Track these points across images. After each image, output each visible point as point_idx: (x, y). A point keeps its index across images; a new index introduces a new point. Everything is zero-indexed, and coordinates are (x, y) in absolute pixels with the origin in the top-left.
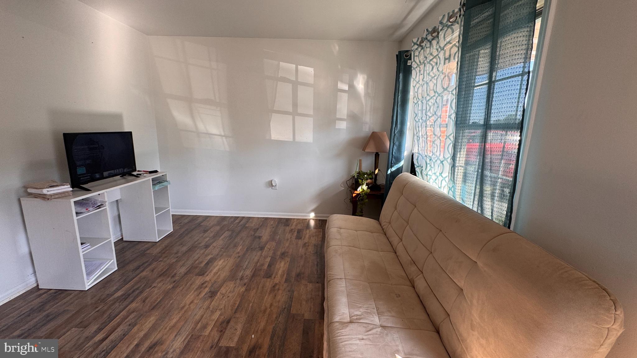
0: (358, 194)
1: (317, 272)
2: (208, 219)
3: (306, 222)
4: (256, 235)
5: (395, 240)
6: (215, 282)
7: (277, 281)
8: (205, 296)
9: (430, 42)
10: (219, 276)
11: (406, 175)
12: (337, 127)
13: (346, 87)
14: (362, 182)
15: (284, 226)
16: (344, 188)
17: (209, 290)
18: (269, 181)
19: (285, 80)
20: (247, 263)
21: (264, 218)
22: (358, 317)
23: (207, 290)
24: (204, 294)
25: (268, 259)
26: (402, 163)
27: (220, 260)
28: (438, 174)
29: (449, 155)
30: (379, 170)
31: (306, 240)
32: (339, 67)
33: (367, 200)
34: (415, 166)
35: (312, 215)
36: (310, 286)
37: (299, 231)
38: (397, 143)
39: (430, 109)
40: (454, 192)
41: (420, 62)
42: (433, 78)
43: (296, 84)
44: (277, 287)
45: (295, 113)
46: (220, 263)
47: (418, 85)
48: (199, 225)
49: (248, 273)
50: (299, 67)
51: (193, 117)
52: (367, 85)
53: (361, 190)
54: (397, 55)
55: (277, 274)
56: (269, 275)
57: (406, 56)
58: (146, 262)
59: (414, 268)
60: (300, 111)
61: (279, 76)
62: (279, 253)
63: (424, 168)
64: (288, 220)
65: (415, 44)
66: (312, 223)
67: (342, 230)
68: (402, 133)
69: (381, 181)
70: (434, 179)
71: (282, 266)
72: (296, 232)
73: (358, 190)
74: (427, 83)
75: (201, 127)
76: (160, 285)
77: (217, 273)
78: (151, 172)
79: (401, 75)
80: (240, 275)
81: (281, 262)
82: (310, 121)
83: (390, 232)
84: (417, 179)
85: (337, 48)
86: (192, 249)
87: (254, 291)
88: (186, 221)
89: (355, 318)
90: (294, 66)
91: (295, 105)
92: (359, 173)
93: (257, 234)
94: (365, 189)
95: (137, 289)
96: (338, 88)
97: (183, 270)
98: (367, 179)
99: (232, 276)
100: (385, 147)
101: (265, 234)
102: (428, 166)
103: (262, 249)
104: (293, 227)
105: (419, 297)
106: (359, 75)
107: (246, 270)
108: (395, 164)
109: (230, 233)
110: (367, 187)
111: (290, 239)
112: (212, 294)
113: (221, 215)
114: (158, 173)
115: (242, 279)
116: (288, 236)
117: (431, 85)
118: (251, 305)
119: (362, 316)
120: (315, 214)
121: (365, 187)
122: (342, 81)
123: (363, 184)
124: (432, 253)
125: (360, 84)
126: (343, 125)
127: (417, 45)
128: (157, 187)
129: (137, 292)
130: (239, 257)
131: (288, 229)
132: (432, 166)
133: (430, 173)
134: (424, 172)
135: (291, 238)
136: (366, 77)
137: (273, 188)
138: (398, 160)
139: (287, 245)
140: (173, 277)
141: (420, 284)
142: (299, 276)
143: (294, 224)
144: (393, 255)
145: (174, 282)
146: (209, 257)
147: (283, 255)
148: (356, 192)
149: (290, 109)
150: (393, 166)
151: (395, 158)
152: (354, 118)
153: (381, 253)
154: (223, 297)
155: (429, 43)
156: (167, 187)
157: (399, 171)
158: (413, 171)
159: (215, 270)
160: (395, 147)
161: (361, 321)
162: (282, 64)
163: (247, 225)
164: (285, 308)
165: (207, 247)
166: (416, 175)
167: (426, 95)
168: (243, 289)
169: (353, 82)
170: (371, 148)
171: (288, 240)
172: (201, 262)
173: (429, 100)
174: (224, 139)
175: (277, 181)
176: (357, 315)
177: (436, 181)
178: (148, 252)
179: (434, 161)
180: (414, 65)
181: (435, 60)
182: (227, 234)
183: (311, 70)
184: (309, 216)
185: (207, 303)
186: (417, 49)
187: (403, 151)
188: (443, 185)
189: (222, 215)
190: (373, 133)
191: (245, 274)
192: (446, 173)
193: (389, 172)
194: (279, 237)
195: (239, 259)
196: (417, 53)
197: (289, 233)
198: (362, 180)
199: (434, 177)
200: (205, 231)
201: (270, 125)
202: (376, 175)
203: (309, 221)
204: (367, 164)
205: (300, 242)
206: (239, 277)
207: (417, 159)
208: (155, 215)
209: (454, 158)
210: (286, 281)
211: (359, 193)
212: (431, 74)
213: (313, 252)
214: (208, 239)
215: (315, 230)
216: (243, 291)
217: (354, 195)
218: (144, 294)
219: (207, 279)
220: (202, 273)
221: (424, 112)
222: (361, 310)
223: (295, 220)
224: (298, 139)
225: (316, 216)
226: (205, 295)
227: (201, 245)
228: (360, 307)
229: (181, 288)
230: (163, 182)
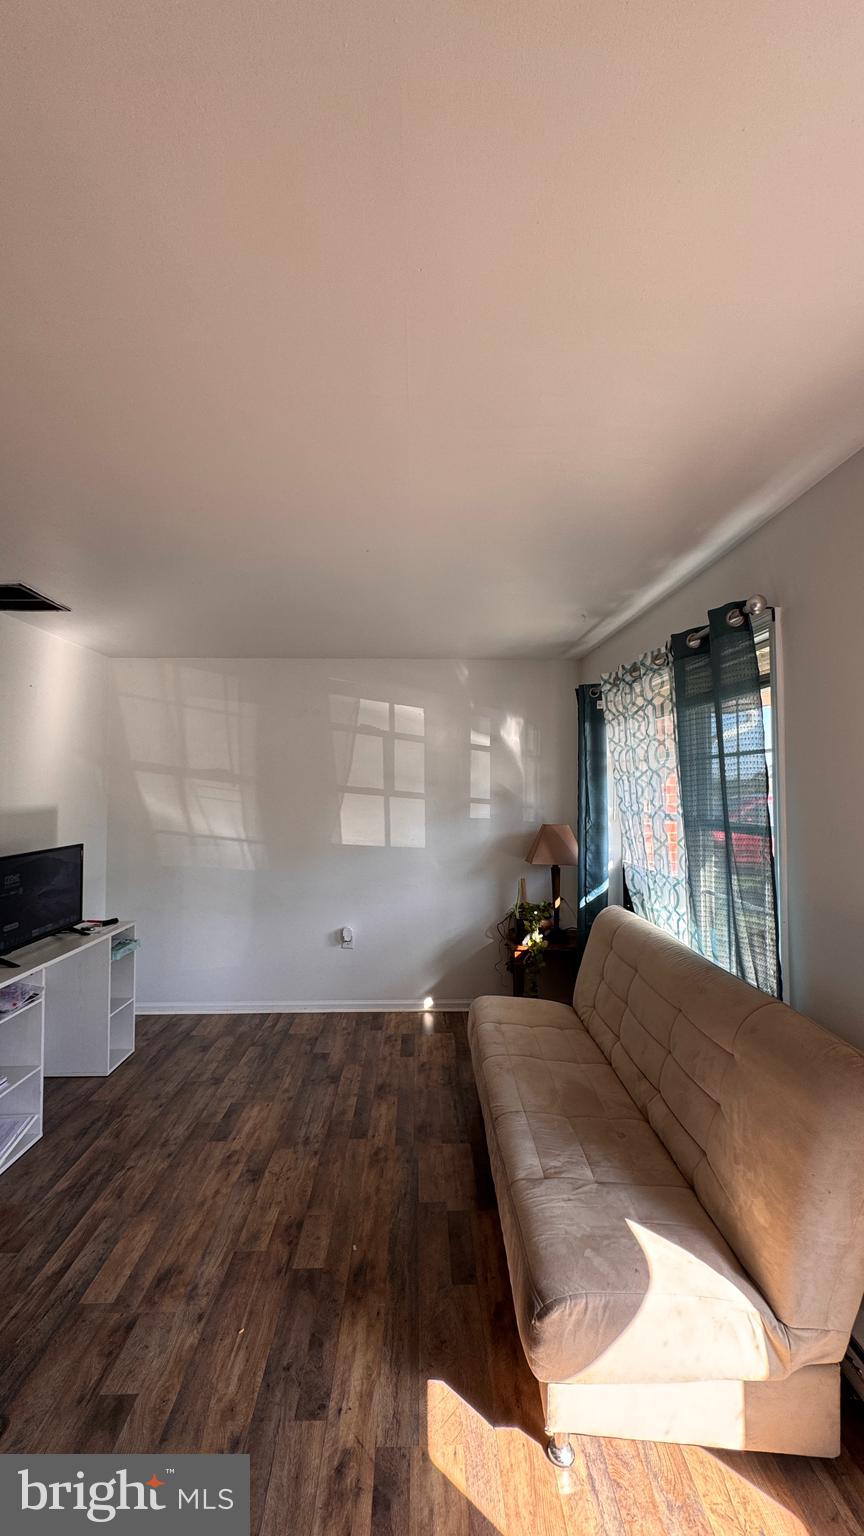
0: (524, 953)
1: (458, 1121)
2: (204, 1021)
3: (415, 1018)
4: (314, 1052)
5: (606, 1039)
6: (254, 1152)
7: (379, 1141)
8: (241, 1180)
9: (631, 686)
10: (259, 1139)
11: (615, 909)
12: (471, 817)
13: (486, 741)
14: (531, 927)
15: (371, 1029)
16: (492, 941)
17: (246, 1168)
18: (336, 933)
19: (369, 730)
20: (309, 1111)
21: (324, 1014)
22: (557, 1170)
23: (240, 1167)
24: (237, 1176)
25: (353, 1101)
26: (605, 886)
27: (253, 1106)
28: (670, 909)
29: (683, 876)
30: (562, 899)
31: (424, 1058)
32: (472, 705)
33: (544, 964)
34: (631, 894)
35: (428, 1003)
36: (448, 1149)
37: (406, 1039)
38: (592, 848)
39: (643, 792)
40: (699, 942)
41: (618, 711)
42: (641, 741)
43: (390, 737)
44: (382, 1155)
45: (389, 790)
46: (252, 1115)
47: (619, 749)
48: (188, 1036)
49: (317, 1129)
50: (396, 706)
51: (184, 806)
52: (525, 737)
53: (530, 944)
54: (577, 690)
55: (376, 1129)
56: (360, 1132)
57: (594, 694)
58: (98, 1119)
59: (644, 1086)
60: (399, 786)
61: (359, 725)
62: (372, 1087)
63: (646, 897)
64: (376, 1016)
65: (605, 682)
66: (428, 1020)
67: (504, 1027)
68: (599, 828)
69: (569, 922)
70: (665, 918)
71: (383, 1115)
72: (400, 1042)
73: (524, 942)
74: (634, 750)
75: (200, 824)
76: (142, 1162)
77: (253, 1134)
78: (106, 923)
79: (587, 726)
80: (302, 1135)
81: (379, 1104)
82: (419, 807)
83: (597, 1025)
84: (635, 918)
85: (466, 672)
86: (186, 1088)
87: (338, 1164)
88: (157, 1028)
89: (553, 1171)
90: (387, 705)
91: (389, 775)
92: (522, 906)
93: (318, 1050)
94: (538, 941)
95: (97, 1173)
96: (472, 742)
97: (181, 1131)
98: (539, 920)
99: (286, 1137)
100: (572, 855)
101: (336, 1049)
102: (653, 892)
103: (334, 1079)
104: (391, 1031)
105: (657, 1135)
106: (509, 719)
107: (311, 1125)
108: (594, 887)
109: (260, 1048)
110: (542, 936)
111: (389, 1058)
112: (255, 1175)
113: (229, 1012)
114: (118, 924)
115: (306, 1142)
116: (385, 1050)
117: (640, 752)
118: (337, 1192)
119: (565, 1168)
120: (434, 1000)
121: (537, 937)
122: (478, 731)
123: (533, 931)
124: (670, 1052)
125: (512, 733)
126: (483, 812)
127: (610, 683)
128: (120, 955)
129: (100, 1178)
130: (290, 1099)
131: (380, 1035)
132: (659, 894)
133: (656, 906)
134: (648, 905)
135: (391, 1054)
136: (522, 721)
137: (345, 945)
138: (597, 880)
139: (385, 1070)
140: (164, 1145)
141: (658, 1111)
142: (422, 1130)
143: (393, 1024)
144: (606, 1068)
145: (169, 1155)
146: (227, 1103)
147: (382, 1090)
148: (520, 948)
149: (380, 785)
150: (589, 892)
151: (591, 876)
152: (503, 797)
153: (583, 1065)
154: (278, 1180)
155: (628, 686)
156: (133, 953)
157: (601, 901)
158: (628, 904)
159: (247, 1128)
160: (590, 855)
161: (563, 1176)
162: (363, 701)
163: (291, 1032)
164: (405, 1194)
165: (217, 1081)
166: (633, 911)
167: (632, 769)
168: (314, 1163)
169: (499, 732)
170: (543, 857)
171: (384, 1059)
172: (214, 1115)
173: (639, 777)
174: (245, 846)
175: (352, 929)
176: (556, 1167)
177: (670, 922)
178: (95, 1098)
179: (661, 884)
180: (608, 716)
181: (641, 713)
182: (252, 1052)
183: (418, 712)
184: (422, 1005)
185: (247, 1193)
186: (609, 690)
187: (605, 861)
188: (681, 930)
189: (232, 1012)
190: (544, 827)
191: (311, 1133)
192: (683, 908)
193: (583, 904)
194: (364, 1054)
195: (291, 1104)
196: (611, 696)
197: (385, 1043)
198: (531, 922)
199: (664, 914)
200: (205, 1049)
201: (339, 815)
202: (557, 911)
203: (422, 1019)
204: (536, 888)
205: (413, 1063)
206: (300, 1140)
207: (632, 880)
208: (110, 1016)
209: (692, 881)
210: (398, 1141)
211: (526, 948)
212: (638, 735)
213: (442, 1082)
214: (215, 1065)
215: (439, 1035)
216: (314, 1166)
217: (517, 954)
218: (116, 1183)
219: (236, 1146)
220: (222, 1135)
221: (634, 797)
222: (561, 1159)
223: (393, 1016)
224: (396, 841)
225: (436, 1005)
226: (240, 1177)
227: (205, 1078)
228: (559, 1155)
229: (187, 1167)
230: (128, 944)
